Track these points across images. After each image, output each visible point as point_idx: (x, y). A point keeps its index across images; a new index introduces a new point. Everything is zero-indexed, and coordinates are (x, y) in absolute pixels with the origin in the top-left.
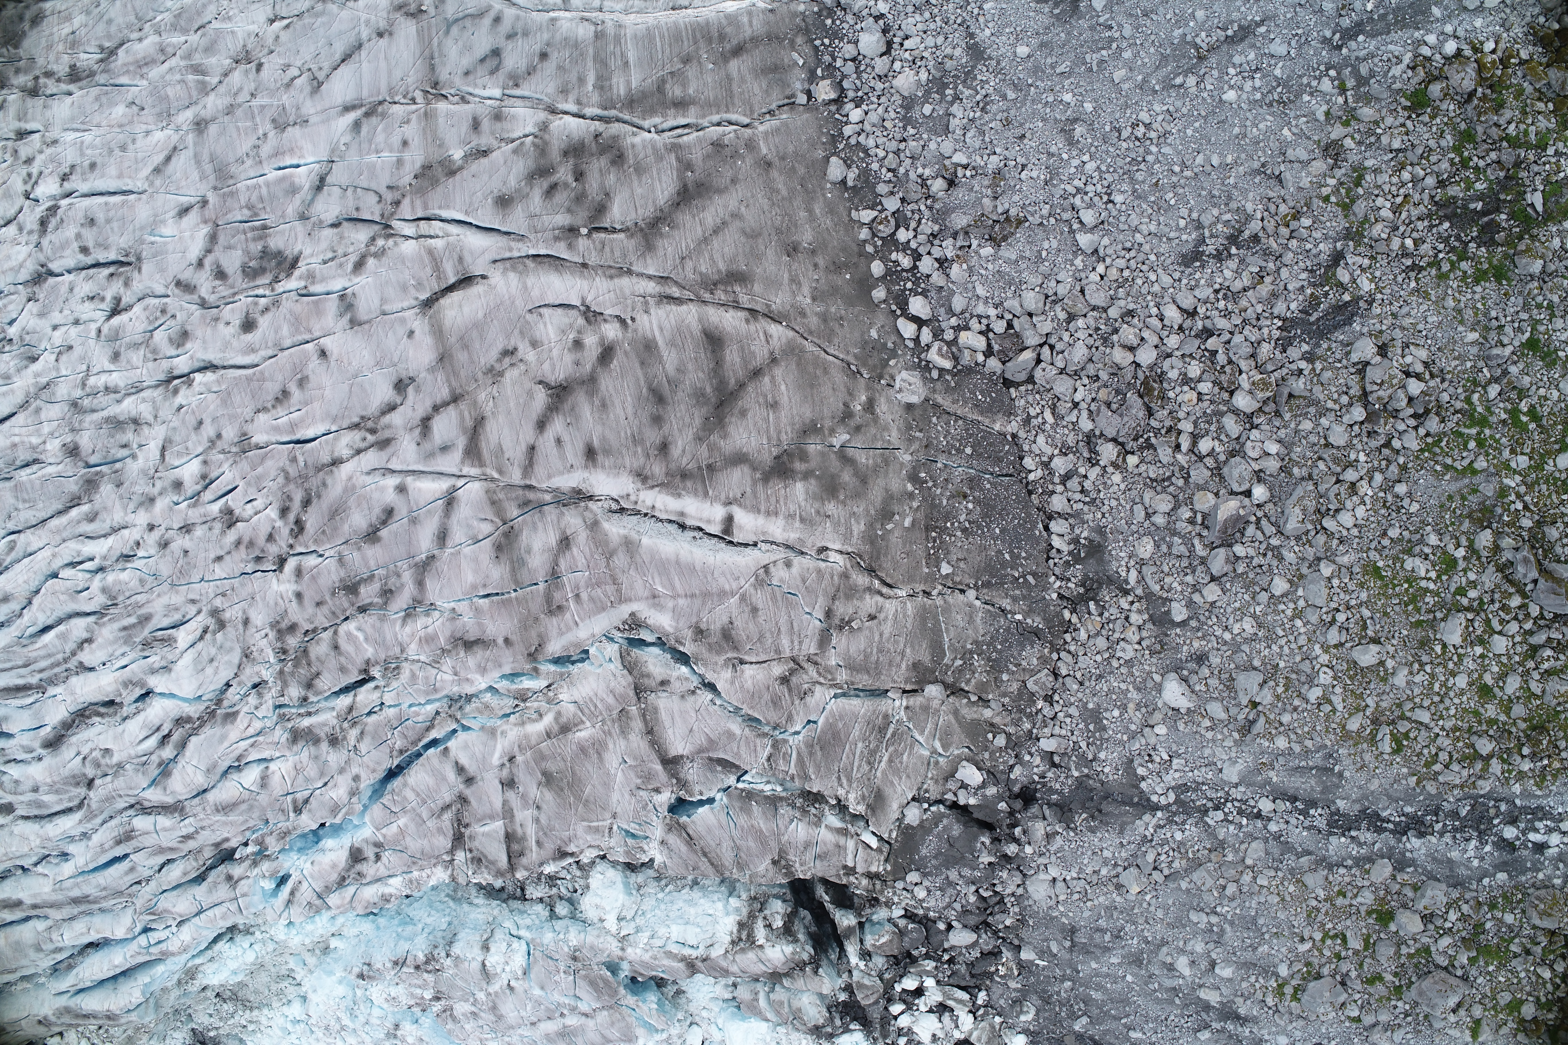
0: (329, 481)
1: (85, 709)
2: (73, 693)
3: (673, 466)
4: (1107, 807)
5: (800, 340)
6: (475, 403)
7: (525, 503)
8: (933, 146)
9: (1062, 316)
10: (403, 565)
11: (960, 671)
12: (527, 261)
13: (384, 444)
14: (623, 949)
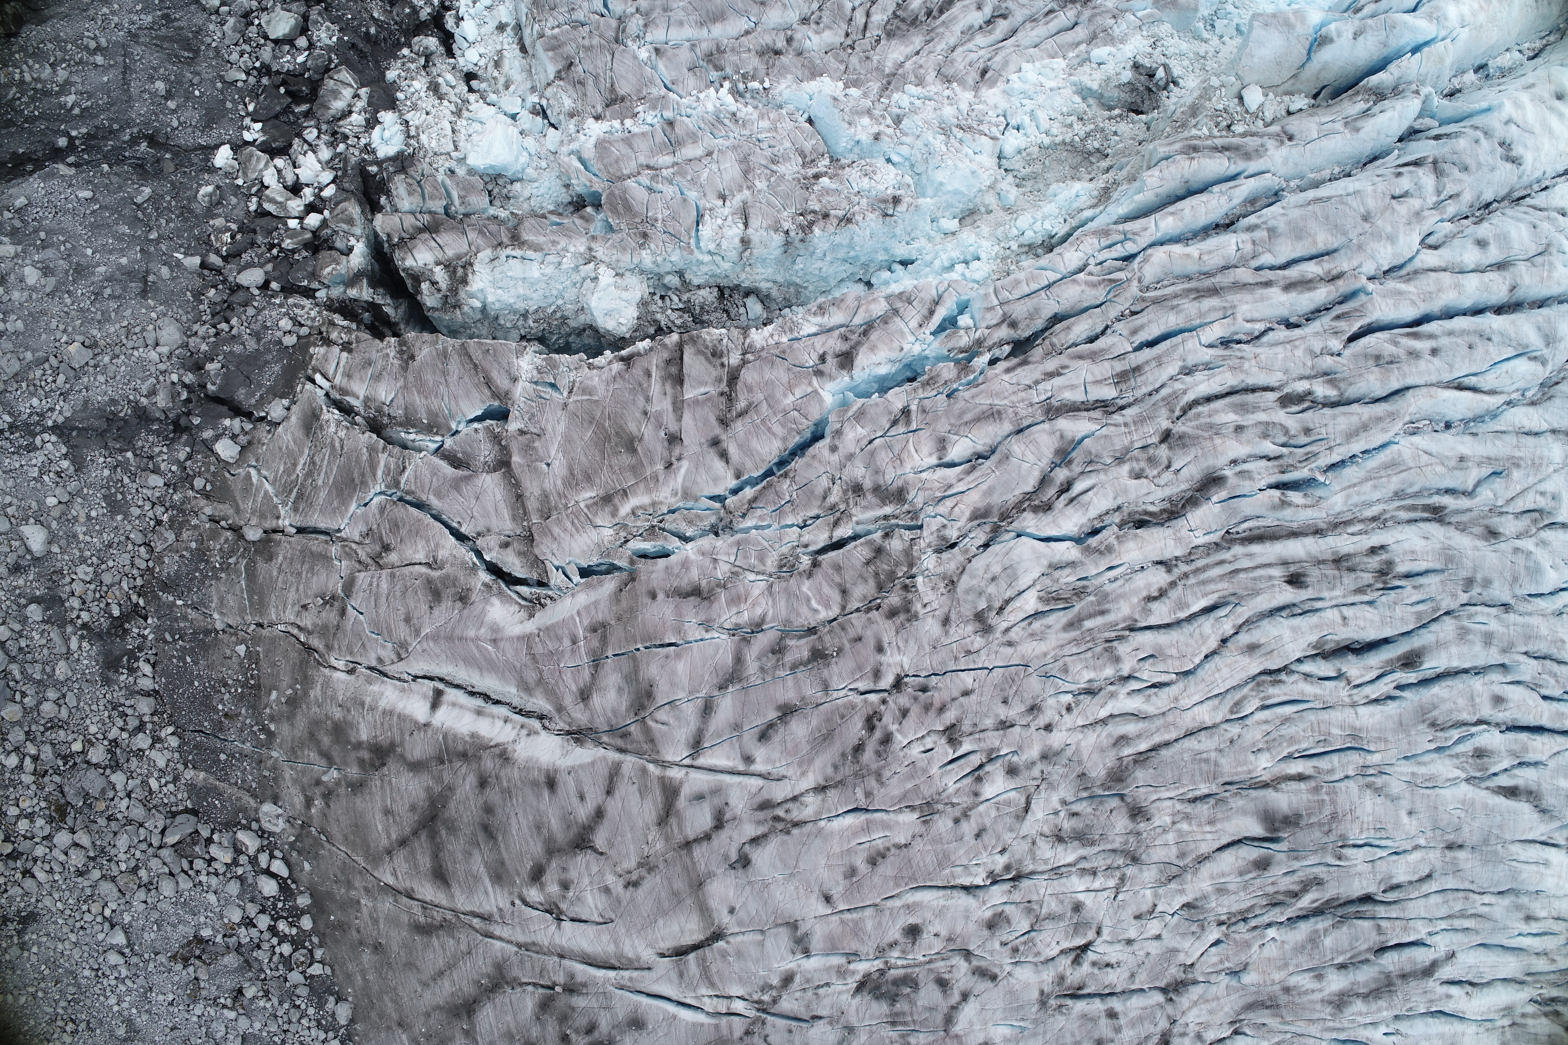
0: (830, 771)
1: (1169, 519)
2: (1178, 540)
3: (474, 766)
4: (102, 424)
5: (369, 867)
6: (667, 839)
7: (625, 735)
8: (257, 1025)
9: (142, 873)
10: (754, 680)
11: (232, 552)
12: (617, 964)
13: (765, 805)
14: (590, 249)
